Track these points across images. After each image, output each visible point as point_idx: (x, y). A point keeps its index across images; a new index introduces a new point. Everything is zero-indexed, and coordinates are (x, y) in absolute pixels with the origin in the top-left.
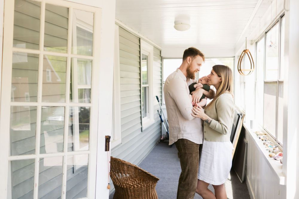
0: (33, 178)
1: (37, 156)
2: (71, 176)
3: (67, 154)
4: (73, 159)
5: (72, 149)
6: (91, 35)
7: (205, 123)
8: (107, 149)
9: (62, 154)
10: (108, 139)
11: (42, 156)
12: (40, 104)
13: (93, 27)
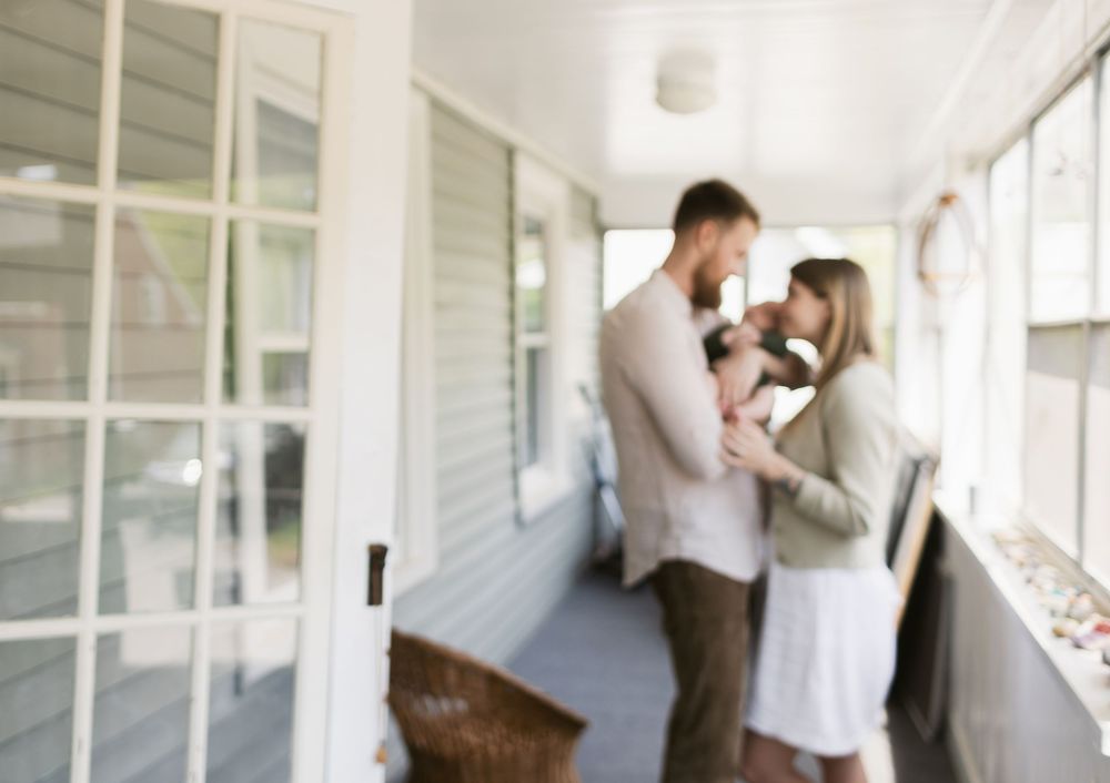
0: (66, 716)
1: (87, 625)
2: (227, 705)
3: (210, 616)
4: (236, 637)
5: (235, 594)
6: (311, 131)
7: (777, 493)
8: (375, 596)
9: (188, 618)
10: (377, 557)
11: (110, 623)
12: (97, 410)
13: (320, 95)
